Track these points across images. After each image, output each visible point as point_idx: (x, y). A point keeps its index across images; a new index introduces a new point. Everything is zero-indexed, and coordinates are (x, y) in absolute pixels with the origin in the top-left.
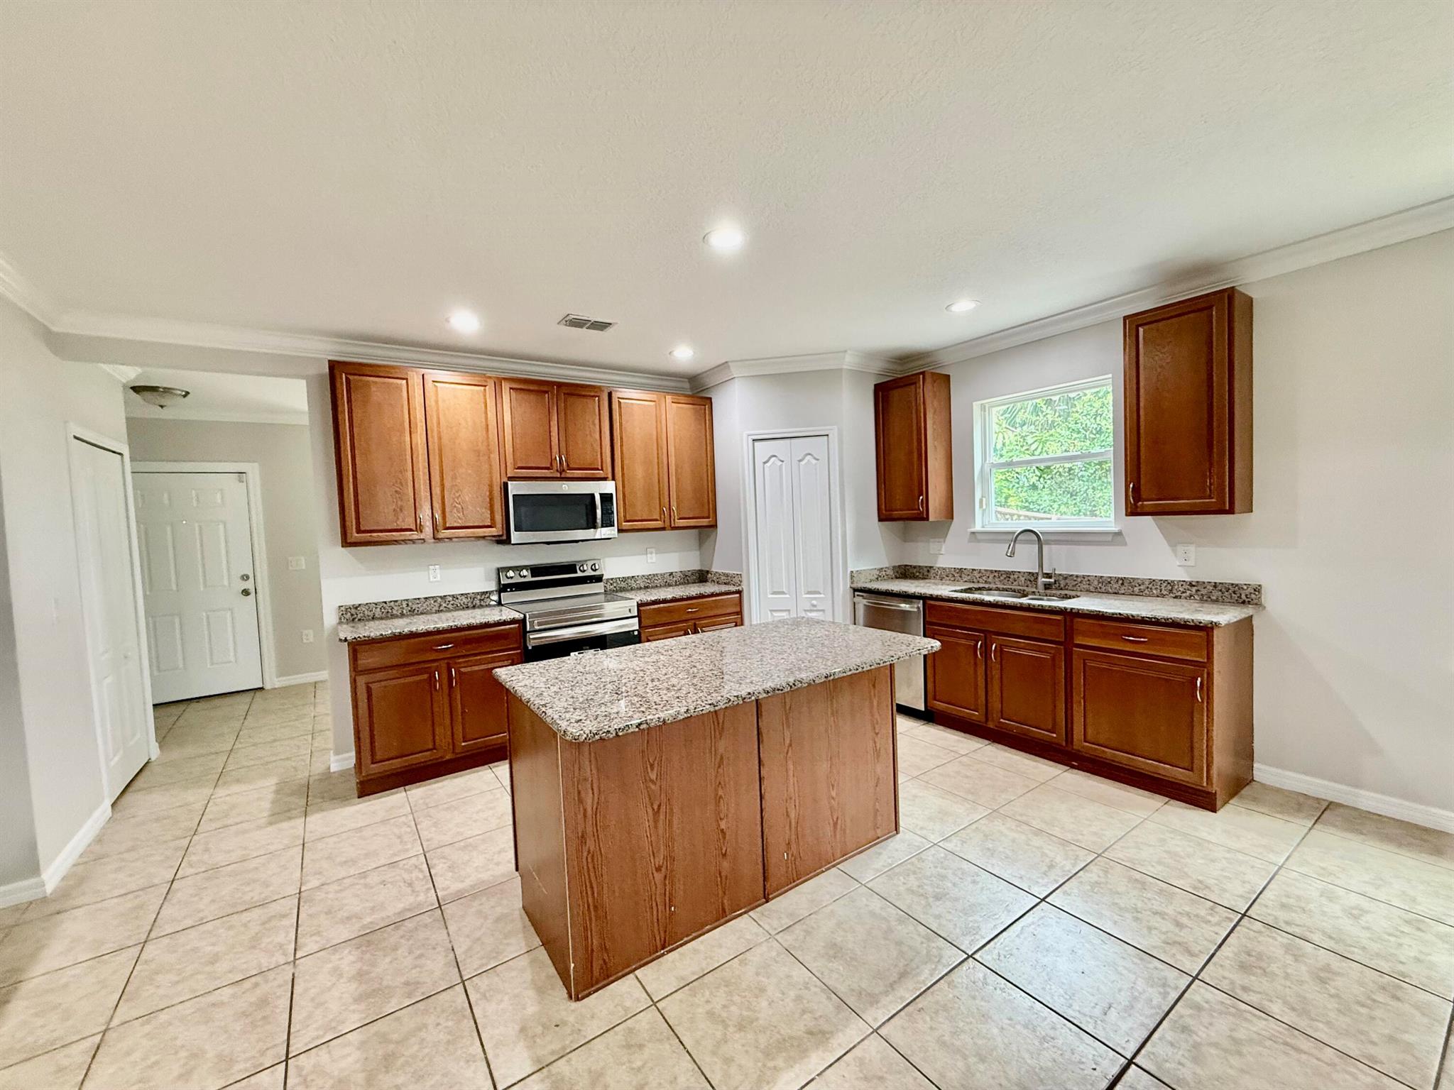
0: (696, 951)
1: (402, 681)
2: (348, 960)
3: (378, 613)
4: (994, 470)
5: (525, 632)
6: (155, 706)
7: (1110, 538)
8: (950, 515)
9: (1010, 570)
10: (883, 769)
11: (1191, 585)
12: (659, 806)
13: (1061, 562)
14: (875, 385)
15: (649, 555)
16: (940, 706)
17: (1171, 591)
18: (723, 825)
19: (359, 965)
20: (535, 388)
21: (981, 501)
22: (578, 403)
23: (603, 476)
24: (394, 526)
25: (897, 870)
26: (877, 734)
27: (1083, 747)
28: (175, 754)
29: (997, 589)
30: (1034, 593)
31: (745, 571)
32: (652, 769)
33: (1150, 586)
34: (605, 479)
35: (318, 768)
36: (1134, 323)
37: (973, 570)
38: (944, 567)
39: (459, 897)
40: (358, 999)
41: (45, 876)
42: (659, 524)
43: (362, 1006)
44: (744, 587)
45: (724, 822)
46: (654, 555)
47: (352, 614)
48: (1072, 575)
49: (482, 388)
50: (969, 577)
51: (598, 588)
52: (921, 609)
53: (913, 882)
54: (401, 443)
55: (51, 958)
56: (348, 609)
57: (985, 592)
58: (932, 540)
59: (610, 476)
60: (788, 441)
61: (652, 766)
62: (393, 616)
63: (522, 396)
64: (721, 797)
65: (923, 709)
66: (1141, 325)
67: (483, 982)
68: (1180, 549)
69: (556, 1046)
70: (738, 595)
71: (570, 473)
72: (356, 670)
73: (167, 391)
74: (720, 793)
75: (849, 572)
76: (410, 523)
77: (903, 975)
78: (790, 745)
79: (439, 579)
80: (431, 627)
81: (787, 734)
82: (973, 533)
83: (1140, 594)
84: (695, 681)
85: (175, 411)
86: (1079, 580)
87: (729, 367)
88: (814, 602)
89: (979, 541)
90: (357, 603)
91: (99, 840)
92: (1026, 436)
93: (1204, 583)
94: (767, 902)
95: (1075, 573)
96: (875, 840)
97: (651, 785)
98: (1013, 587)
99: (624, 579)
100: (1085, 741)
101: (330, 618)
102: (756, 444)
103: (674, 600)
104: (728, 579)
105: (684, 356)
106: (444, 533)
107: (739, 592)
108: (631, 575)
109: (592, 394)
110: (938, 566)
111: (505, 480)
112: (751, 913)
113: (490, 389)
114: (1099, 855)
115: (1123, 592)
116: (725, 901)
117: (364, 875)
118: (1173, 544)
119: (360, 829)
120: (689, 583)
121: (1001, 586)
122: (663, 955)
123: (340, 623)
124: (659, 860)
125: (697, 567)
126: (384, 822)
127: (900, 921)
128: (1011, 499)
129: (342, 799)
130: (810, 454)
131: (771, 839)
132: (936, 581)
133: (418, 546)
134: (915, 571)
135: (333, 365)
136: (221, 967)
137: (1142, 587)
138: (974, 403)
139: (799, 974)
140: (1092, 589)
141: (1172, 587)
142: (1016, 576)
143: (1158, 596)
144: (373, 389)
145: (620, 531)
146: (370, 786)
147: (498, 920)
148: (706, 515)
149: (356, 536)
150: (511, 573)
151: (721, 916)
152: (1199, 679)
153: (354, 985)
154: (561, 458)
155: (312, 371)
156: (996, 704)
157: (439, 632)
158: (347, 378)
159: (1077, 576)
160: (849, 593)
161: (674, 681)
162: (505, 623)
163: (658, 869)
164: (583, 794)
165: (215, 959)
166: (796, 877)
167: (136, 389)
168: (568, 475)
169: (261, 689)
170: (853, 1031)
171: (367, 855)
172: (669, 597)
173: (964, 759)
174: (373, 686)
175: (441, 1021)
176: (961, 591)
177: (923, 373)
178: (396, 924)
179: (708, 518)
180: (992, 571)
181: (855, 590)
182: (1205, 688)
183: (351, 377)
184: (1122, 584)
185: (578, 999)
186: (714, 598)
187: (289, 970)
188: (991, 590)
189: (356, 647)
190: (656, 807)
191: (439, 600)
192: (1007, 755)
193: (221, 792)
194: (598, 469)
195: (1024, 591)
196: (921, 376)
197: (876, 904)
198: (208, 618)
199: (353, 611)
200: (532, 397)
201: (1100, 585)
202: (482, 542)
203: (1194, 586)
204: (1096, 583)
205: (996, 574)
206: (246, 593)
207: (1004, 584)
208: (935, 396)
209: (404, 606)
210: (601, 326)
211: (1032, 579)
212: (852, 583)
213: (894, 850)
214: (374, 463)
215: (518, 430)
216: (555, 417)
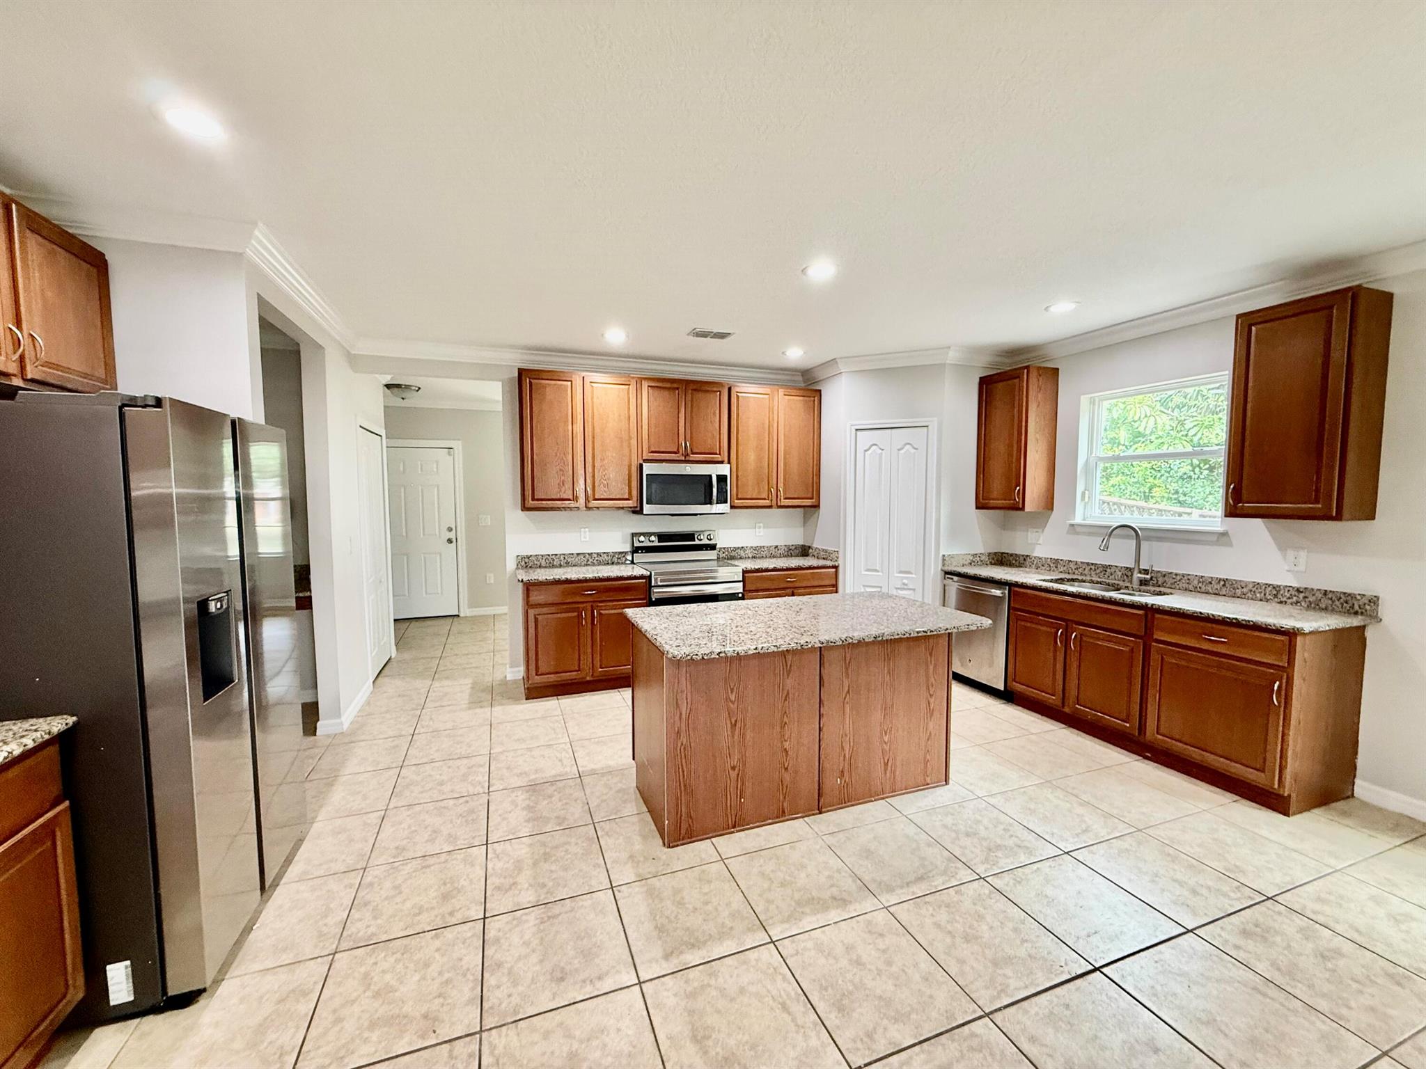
0: (758, 835)
1: (559, 615)
2: (521, 797)
3: (543, 563)
4: (1101, 465)
5: (651, 586)
6: (395, 620)
7: (1214, 538)
8: (1049, 504)
9: (1108, 564)
10: (936, 725)
11: (1298, 591)
12: (736, 721)
13: (1159, 559)
14: (980, 378)
15: (757, 530)
16: (1020, 688)
17: (1276, 596)
18: (787, 745)
19: (527, 802)
20: (668, 385)
21: (1083, 494)
23: (720, 460)
24: (558, 497)
25: (938, 810)
26: (931, 696)
27: (1156, 739)
28: (407, 656)
29: (1092, 582)
30: (1127, 587)
31: (841, 547)
32: (732, 692)
33: (1253, 589)
34: (722, 462)
35: (498, 676)
36: (1248, 323)
37: (1070, 561)
38: (1041, 556)
39: (593, 773)
40: (528, 821)
41: (343, 719)
42: (767, 503)
43: (530, 825)
44: (840, 562)
45: (787, 743)
46: (762, 529)
47: (526, 562)
48: (1171, 573)
49: (627, 387)
50: (1065, 568)
51: (712, 555)
52: (1007, 595)
53: (949, 820)
54: (566, 431)
55: (351, 766)
56: (523, 558)
57: (1076, 584)
58: (1030, 530)
59: (726, 460)
60: (889, 431)
61: (732, 690)
62: (554, 566)
63: (657, 392)
64: (786, 723)
65: (1003, 689)
66: (1254, 325)
67: (607, 826)
68: (1291, 554)
69: (653, 870)
70: (834, 570)
71: (692, 457)
72: (528, 605)
73: (407, 387)
74: (786, 719)
75: (941, 555)
76: (569, 495)
77: (920, 879)
78: (848, 692)
79: (588, 539)
80: (581, 576)
81: (846, 683)
82: (1073, 525)
83: (1243, 596)
84: (768, 630)
85: (413, 401)
86: (1178, 578)
87: (837, 362)
88: (905, 581)
89: (1078, 533)
90: (529, 554)
91: (368, 703)
92: (1185, 420)
93: (1313, 589)
94: (820, 813)
95: (1174, 571)
96: (923, 785)
97: (730, 704)
98: (1107, 581)
99: (735, 549)
100: (1158, 733)
101: (511, 564)
102: (859, 433)
103: (775, 570)
104: (826, 555)
105: (795, 355)
106: (594, 503)
107: (836, 567)
108: (740, 546)
109: (715, 389)
110: (1035, 555)
111: (642, 462)
112: (806, 819)
113: (633, 388)
114: (1139, 830)
115: (1224, 593)
116: (785, 805)
117: (530, 750)
118: (1282, 547)
119: (527, 721)
120: (792, 556)
121: (1095, 578)
122: (733, 832)
123: (517, 568)
124: (734, 762)
125: (801, 543)
126: (543, 718)
127: (929, 845)
128: (1157, 489)
129: (516, 700)
130: (909, 444)
131: (827, 765)
132: (1027, 569)
133: (574, 513)
134: (1011, 558)
135: (521, 372)
136: (447, 788)
137: (1245, 590)
138: (1082, 397)
139: (834, 862)
140: (1191, 587)
141: (1278, 592)
142: (1113, 570)
143: (1261, 600)
144: (548, 389)
145: (732, 507)
146: (534, 693)
147: (619, 791)
148: (810, 495)
149: (530, 503)
150: (642, 538)
151: (781, 815)
152: (1278, 683)
153: (525, 813)
154: (686, 444)
155: (506, 376)
156: (1072, 692)
157: (586, 580)
158: (530, 382)
159: (1176, 575)
160: (940, 575)
161: (753, 628)
162: (636, 578)
163: (733, 768)
164: (680, 703)
165: (441, 784)
166: (847, 799)
167: (388, 386)
168: (691, 459)
169: (458, 616)
170: (869, 904)
171: (532, 738)
172: (771, 567)
173: (1033, 737)
174: (540, 618)
175: (579, 842)
176: (1052, 581)
177: (1027, 367)
178: (552, 783)
179: (812, 498)
180: (1088, 564)
181: (946, 573)
182: (1283, 693)
183: (533, 381)
184: (1224, 585)
185: (669, 847)
186: (811, 571)
187: (485, 798)
188: (1084, 582)
189: (529, 587)
190: (733, 722)
191: (587, 556)
192: (1080, 739)
193: (436, 684)
194: (716, 454)
195: (1118, 585)
196: (1026, 371)
197: (912, 830)
198: (425, 558)
199: (527, 560)
200: (666, 393)
201: (1200, 585)
202: (621, 512)
203: (1302, 592)
204: (1196, 582)
205: (1093, 567)
206: (450, 541)
207: (1099, 577)
208: (1039, 388)
209: (562, 558)
210: (722, 336)
211: (1129, 574)
212: (943, 565)
213: (938, 796)
214: (546, 448)
215: (653, 421)
216: (683, 410)
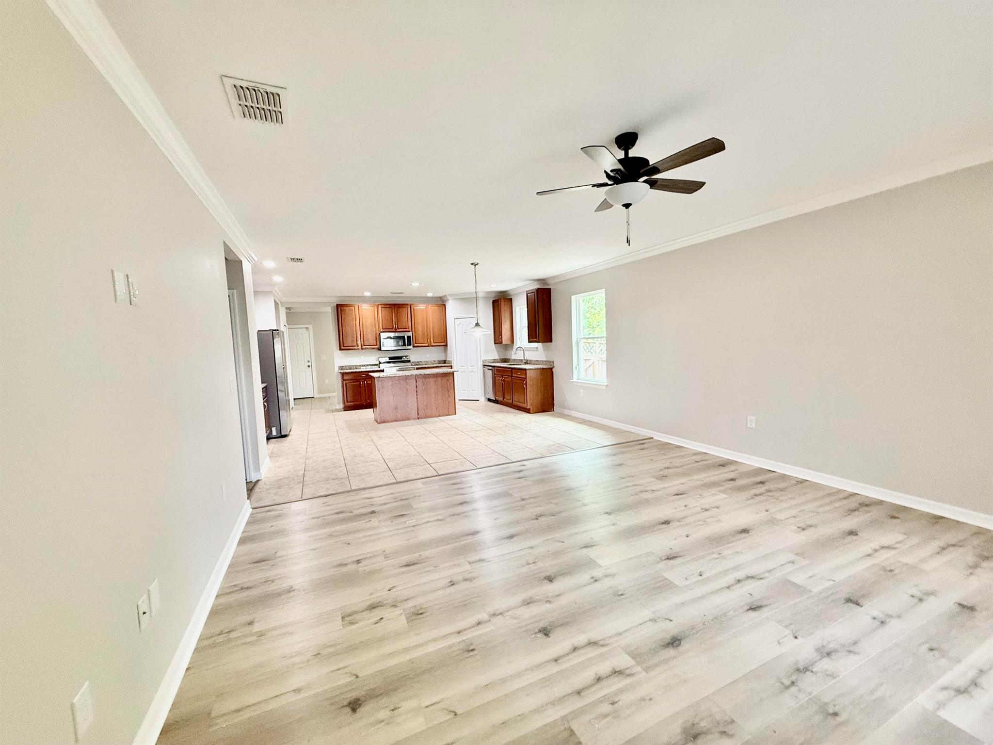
1: (355, 383)
3: (348, 367)
8: (512, 341)
14: (493, 301)
15: (425, 355)
16: (497, 398)
20: (388, 306)
22: (401, 310)
24: (352, 345)
27: (515, 403)
31: (453, 359)
34: (409, 331)
35: (334, 408)
42: (427, 345)
44: (452, 364)
46: (427, 354)
47: (342, 368)
49: (373, 307)
51: (409, 364)
54: (353, 323)
56: (340, 367)
59: (411, 330)
60: (464, 319)
62: (352, 368)
63: (384, 309)
65: (493, 399)
71: (398, 330)
72: (343, 380)
75: (482, 360)
76: (355, 344)
79: (363, 360)
80: (360, 371)
86: (531, 361)
87: (449, 295)
88: (473, 369)
90: (343, 364)
94: (419, 419)
96: (449, 415)
99: (418, 362)
101: (337, 369)
102: (456, 320)
104: (450, 362)
105: (435, 293)
106: (364, 347)
107: (451, 366)
109: (405, 306)
110: (511, 358)
111: (379, 333)
112: (414, 420)
113: (376, 308)
118: (534, 349)
119: (345, 414)
120: (440, 364)
123: (339, 370)
125: (444, 359)
126: (349, 414)
129: (341, 411)
130: (470, 323)
131: (419, 408)
133: (358, 350)
135: (338, 305)
144: (347, 311)
145: (414, 347)
146: (346, 410)
148: (444, 342)
149: (342, 348)
150: (382, 359)
151: (408, 419)
152: (525, 382)
154: (395, 326)
155: (332, 305)
156: (504, 396)
157: (362, 372)
158: (341, 309)
160: (482, 366)
166: (426, 417)
169: (313, 397)
174: (347, 384)
177: (505, 296)
181: (485, 365)
182: (526, 384)
185: (379, 424)
189: (343, 374)
191: (364, 365)
194: (407, 329)
196: (500, 300)
198: (299, 374)
200: (388, 309)
202: (372, 350)
206: (309, 366)
208: (505, 305)
209: (355, 366)
211: (523, 361)
212: (483, 363)
214: (347, 329)
215: (383, 319)
216: (394, 314)
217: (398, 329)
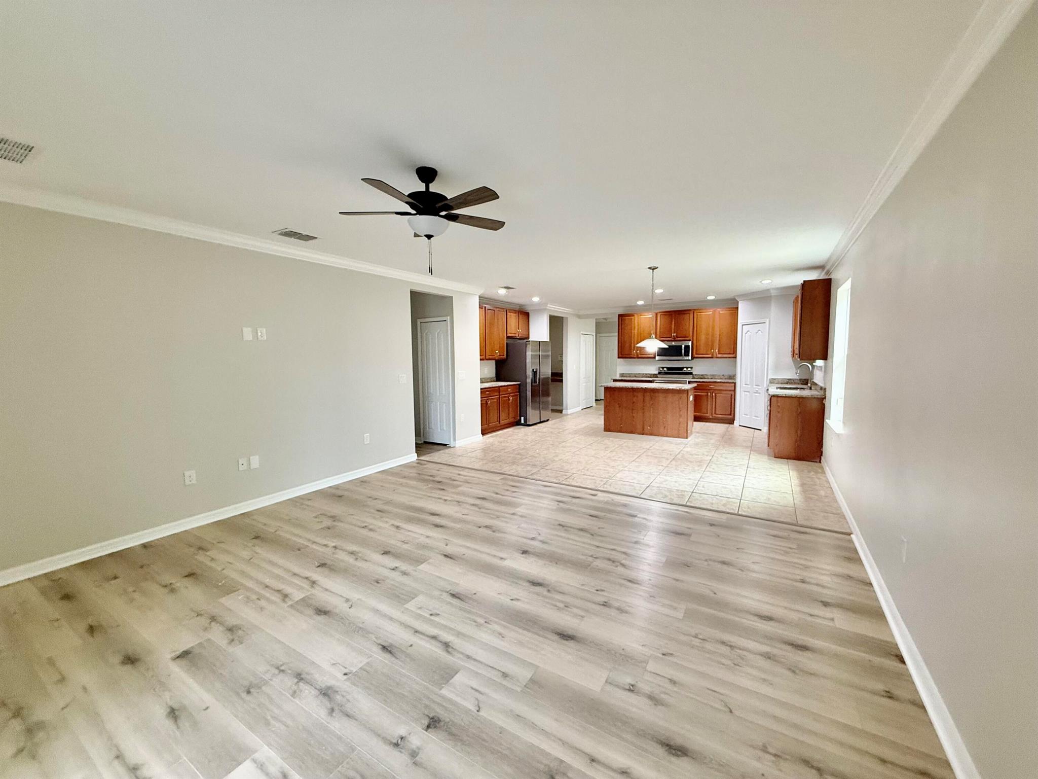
3: (628, 376)
20: (669, 313)
22: (683, 316)
23: (688, 339)
31: (737, 375)
41: (568, 411)
42: (710, 356)
44: (738, 381)
54: (631, 332)
59: (691, 339)
60: (753, 325)
63: (664, 317)
71: (677, 339)
75: (769, 379)
76: (629, 353)
87: (735, 298)
88: (757, 389)
99: (702, 375)
102: (744, 326)
106: (640, 356)
107: (735, 383)
109: (687, 313)
113: (654, 316)
116: (633, 430)
123: (619, 377)
130: (759, 330)
131: (645, 424)
135: (620, 315)
144: (627, 320)
145: (693, 358)
148: (731, 352)
149: (621, 356)
151: (632, 433)
154: (674, 334)
155: (616, 317)
158: (622, 318)
163: (619, 417)
166: (650, 434)
179: (733, 354)
186: (722, 384)
191: (642, 374)
200: (668, 316)
209: (634, 375)
214: (625, 338)
215: (662, 327)
216: (673, 323)
217: (677, 337)
